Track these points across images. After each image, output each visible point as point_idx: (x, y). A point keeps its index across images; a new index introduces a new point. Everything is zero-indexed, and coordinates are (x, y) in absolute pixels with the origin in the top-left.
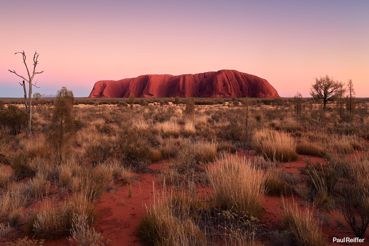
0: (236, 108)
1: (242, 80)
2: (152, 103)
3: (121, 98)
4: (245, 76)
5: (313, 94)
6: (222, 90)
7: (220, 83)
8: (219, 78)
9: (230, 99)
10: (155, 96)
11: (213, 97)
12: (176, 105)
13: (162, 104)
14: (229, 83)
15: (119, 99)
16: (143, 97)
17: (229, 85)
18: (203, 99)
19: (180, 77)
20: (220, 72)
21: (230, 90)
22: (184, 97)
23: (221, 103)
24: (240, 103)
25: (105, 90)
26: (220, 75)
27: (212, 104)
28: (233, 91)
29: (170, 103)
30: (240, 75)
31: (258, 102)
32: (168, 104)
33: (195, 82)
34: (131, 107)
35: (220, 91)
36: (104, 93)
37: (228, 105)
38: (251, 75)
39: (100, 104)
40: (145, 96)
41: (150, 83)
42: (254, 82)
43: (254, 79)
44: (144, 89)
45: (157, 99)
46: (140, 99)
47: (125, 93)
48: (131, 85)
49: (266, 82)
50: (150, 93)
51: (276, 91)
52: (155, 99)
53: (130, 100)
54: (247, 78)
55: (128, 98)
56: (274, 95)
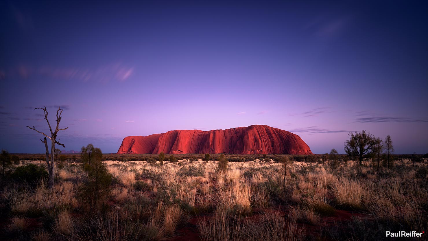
0: (267, 165)
1: (274, 135)
2: (182, 159)
3: (150, 155)
4: (277, 132)
5: (348, 152)
6: (253, 146)
7: (251, 140)
8: (250, 134)
9: (261, 155)
10: (185, 152)
11: (244, 153)
12: (205, 161)
13: (192, 160)
14: (260, 138)
15: (148, 155)
16: (172, 153)
17: (260, 140)
18: (234, 155)
19: (209, 132)
20: (251, 127)
21: (261, 146)
22: (214, 153)
23: (252, 160)
24: (271, 160)
25: (133, 146)
26: (251, 131)
27: (242, 160)
28: (264, 147)
29: (200, 160)
30: (271, 131)
31: (290, 158)
32: (197, 161)
33: (226, 138)
34: (161, 163)
35: (251, 147)
36: (133, 149)
37: (259, 163)
38: (283, 131)
39: (129, 160)
40: (174, 152)
41: (179, 139)
42: (286, 138)
43: (286, 135)
44: (173, 145)
45: (187, 156)
46: (169, 156)
47: (154, 150)
48: (160, 141)
49: (299, 137)
50: (179, 149)
51: (309, 148)
52: (184, 155)
53: (159, 156)
54: (279, 133)
55: (156, 154)
56: (306, 151)
